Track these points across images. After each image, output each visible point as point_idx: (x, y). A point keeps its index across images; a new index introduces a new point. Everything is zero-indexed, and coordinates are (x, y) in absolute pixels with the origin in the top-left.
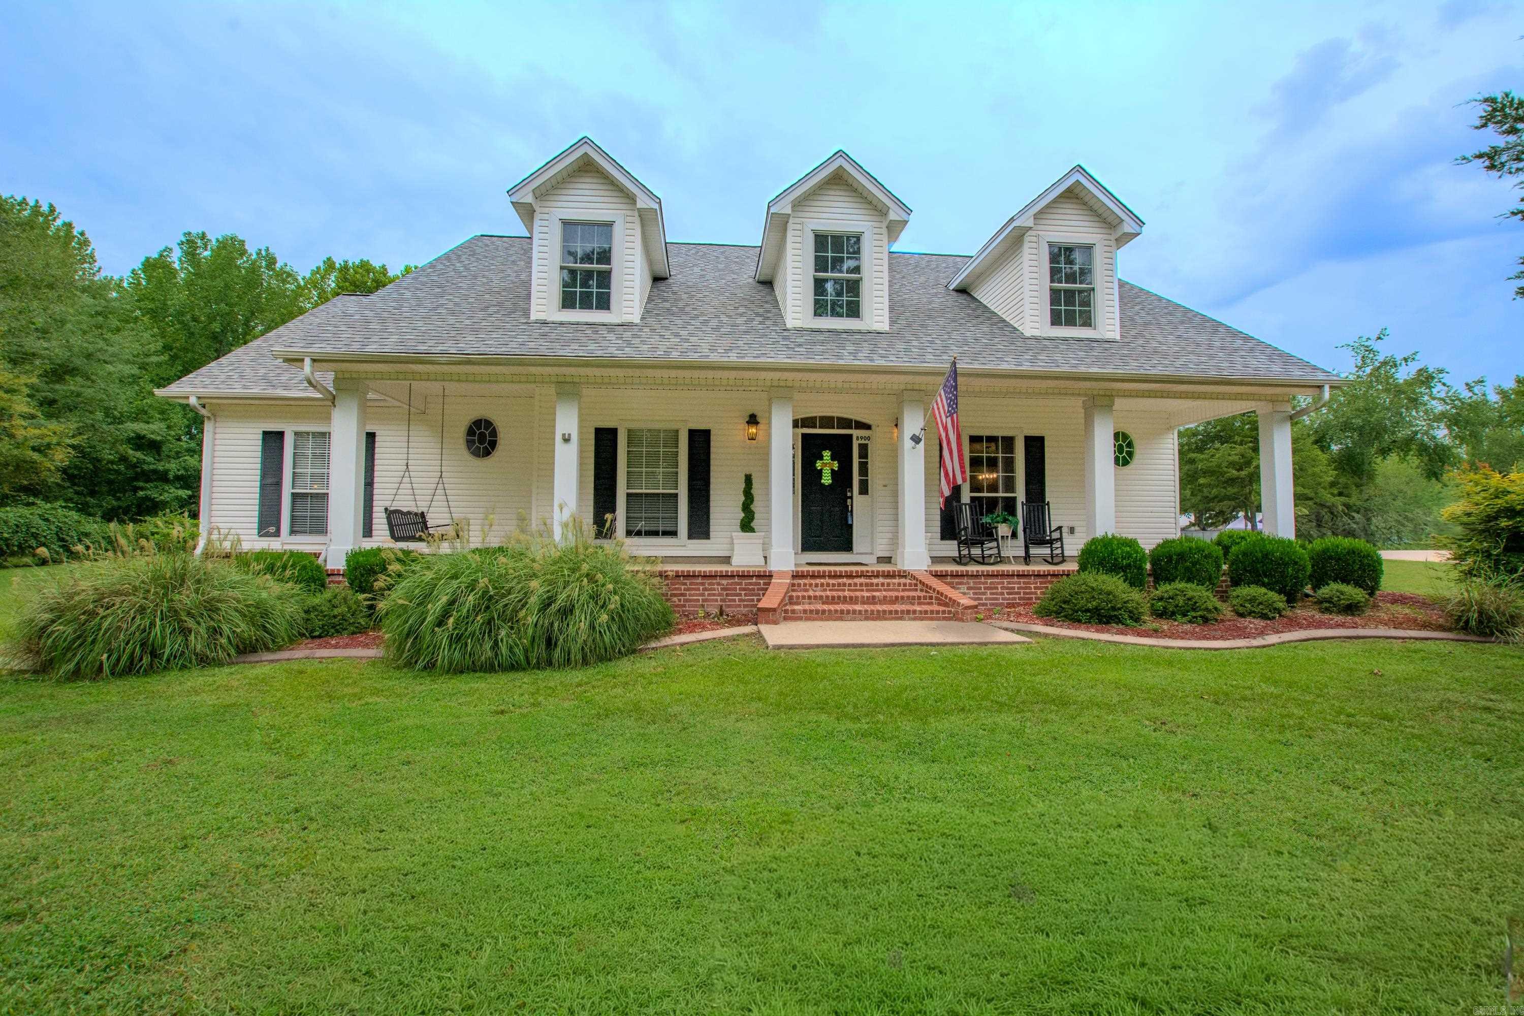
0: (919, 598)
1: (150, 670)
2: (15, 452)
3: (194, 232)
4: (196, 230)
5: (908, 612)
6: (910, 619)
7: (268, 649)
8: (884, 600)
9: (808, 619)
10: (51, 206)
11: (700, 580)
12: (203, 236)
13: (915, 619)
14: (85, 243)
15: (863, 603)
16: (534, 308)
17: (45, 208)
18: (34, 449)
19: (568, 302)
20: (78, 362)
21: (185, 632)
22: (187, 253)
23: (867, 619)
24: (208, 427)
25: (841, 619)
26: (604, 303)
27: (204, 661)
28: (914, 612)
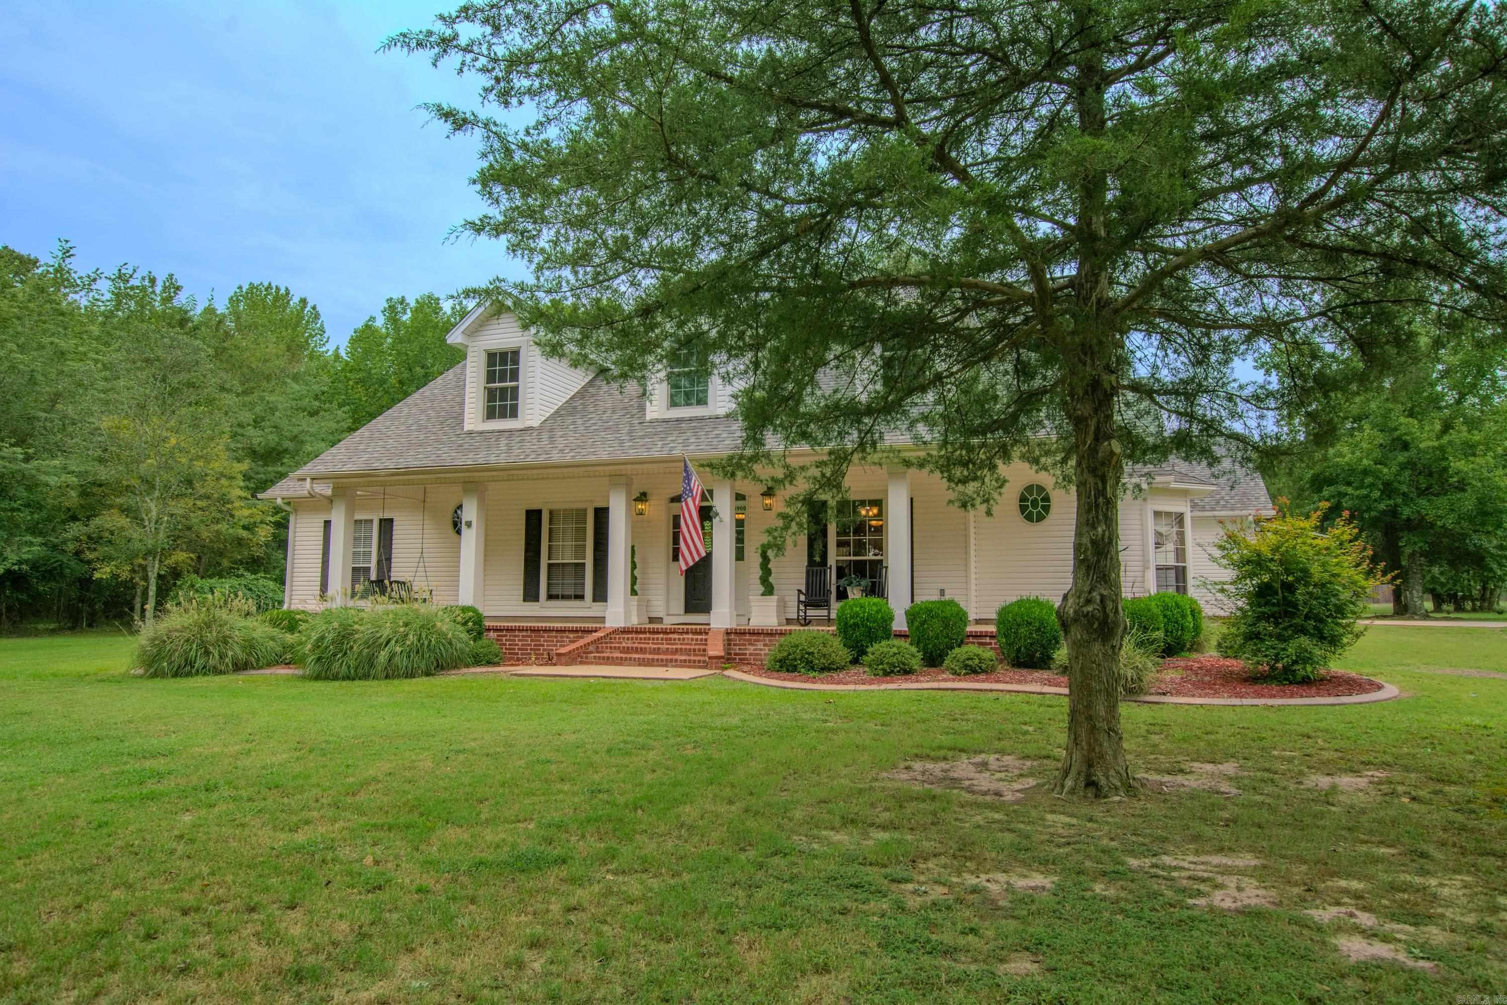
0: (694, 650)
1: (189, 674)
2: (231, 531)
3: (395, 297)
4: (396, 296)
5: (671, 660)
6: (673, 666)
7: (254, 668)
8: (667, 652)
9: (597, 664)
10: (287, 289)
11: (554, 634)
12: (402, 301)
13: (676, 666)
14: (317, 316)
15: (650, 653)
16: (466, 421)
17: (283, 291)
18: (245, 528)
19: (491, 414)
20: (287, 444)
21: (207, 653)
22: (389, 319)
23: (640, 665)
24: (292, 519)
25: (621, 664)
26: (514, 413)
27: (217, 671)
28: (676, 660)
